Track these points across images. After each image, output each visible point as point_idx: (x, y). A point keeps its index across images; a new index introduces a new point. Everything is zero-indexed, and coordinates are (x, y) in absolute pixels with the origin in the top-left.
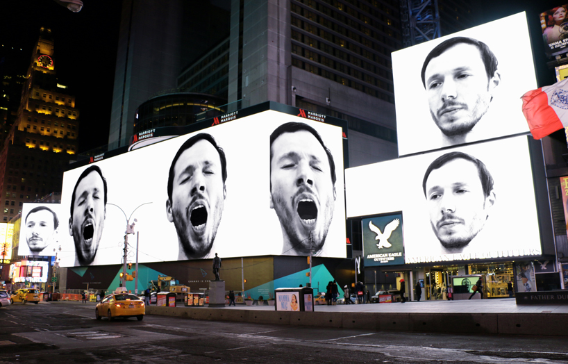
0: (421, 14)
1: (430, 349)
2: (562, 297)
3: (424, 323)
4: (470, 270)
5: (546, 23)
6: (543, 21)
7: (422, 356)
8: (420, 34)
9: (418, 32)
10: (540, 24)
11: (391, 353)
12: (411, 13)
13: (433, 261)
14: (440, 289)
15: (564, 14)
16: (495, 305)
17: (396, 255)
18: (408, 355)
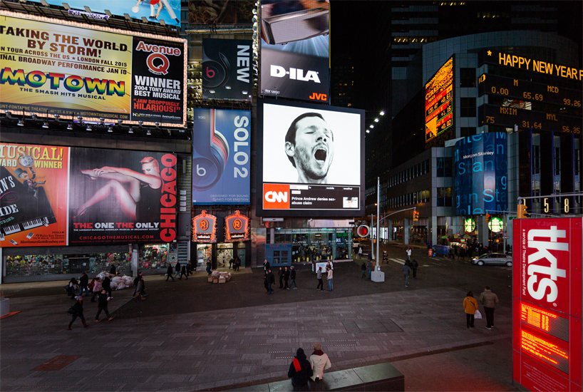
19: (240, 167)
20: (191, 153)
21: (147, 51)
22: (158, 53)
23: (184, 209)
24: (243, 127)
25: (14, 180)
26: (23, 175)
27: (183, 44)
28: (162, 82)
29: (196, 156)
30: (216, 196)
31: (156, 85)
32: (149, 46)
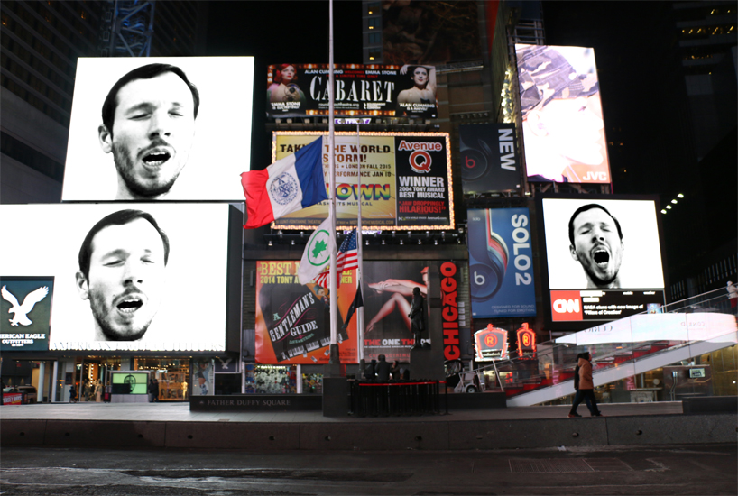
0: (130, 18)
1: (73, 470)
2: (242, 402)
3: (67, 434)
4: (136, 364)
5: (273, 78)
6: (270, 75)
7: (60, 481)
8: (122, 45)
9: (121, 41)
10: (267, 77)
11: (10, 480)
12: (116, 12)
13: (89, 349)
14: (93, 387)
15: (292, 74)
16: (164, 411)
17: (37, 336)
18: (38, 480)
19: (522, 273)
20: (467, 260)
21: (408, 149)
22: (420, 150)
23: (463, 324)
24: (521, 226)
25: (314, 297)
26: (321, 291)
27: (444, 138)
28: (425, 180)
29: (473, 262)
30: (498, 307)
31: (419, 185)
32: (410, 144)
